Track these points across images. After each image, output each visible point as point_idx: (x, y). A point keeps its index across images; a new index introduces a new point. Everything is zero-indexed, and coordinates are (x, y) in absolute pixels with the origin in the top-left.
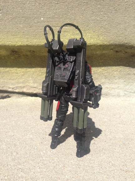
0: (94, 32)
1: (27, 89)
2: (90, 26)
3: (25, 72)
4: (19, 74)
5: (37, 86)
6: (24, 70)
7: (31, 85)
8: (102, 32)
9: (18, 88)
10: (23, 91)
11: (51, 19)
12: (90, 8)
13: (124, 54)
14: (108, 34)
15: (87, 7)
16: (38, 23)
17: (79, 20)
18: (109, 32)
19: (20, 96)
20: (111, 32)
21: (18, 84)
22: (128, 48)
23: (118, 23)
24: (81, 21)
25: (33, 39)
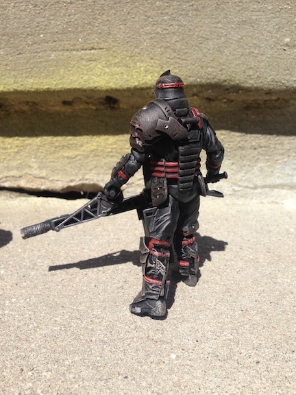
0: (152, 58)
1: (28, 182)
2: (141, 47)
3: (21, 146)
4: (10, 151)
5: (47, 175)
6: (18, 142)
7: (35, 172)
8: (169, 58)
9: (8, 179)
10: (18, 186)
11: (60, 36)
12: (141, 7)
13: (226, 106)
14: (181, 62)
15: (133, 6)
16: (35, 45)
17: (118, 36)
18: (183, 57)
19: (14, 194)
20: (189, 57)
21: (8, 171)
22: (230, 90)
23: (202, 37)
24: (122, 37)
25: (26, 77)
